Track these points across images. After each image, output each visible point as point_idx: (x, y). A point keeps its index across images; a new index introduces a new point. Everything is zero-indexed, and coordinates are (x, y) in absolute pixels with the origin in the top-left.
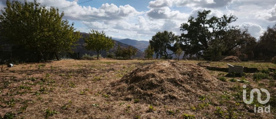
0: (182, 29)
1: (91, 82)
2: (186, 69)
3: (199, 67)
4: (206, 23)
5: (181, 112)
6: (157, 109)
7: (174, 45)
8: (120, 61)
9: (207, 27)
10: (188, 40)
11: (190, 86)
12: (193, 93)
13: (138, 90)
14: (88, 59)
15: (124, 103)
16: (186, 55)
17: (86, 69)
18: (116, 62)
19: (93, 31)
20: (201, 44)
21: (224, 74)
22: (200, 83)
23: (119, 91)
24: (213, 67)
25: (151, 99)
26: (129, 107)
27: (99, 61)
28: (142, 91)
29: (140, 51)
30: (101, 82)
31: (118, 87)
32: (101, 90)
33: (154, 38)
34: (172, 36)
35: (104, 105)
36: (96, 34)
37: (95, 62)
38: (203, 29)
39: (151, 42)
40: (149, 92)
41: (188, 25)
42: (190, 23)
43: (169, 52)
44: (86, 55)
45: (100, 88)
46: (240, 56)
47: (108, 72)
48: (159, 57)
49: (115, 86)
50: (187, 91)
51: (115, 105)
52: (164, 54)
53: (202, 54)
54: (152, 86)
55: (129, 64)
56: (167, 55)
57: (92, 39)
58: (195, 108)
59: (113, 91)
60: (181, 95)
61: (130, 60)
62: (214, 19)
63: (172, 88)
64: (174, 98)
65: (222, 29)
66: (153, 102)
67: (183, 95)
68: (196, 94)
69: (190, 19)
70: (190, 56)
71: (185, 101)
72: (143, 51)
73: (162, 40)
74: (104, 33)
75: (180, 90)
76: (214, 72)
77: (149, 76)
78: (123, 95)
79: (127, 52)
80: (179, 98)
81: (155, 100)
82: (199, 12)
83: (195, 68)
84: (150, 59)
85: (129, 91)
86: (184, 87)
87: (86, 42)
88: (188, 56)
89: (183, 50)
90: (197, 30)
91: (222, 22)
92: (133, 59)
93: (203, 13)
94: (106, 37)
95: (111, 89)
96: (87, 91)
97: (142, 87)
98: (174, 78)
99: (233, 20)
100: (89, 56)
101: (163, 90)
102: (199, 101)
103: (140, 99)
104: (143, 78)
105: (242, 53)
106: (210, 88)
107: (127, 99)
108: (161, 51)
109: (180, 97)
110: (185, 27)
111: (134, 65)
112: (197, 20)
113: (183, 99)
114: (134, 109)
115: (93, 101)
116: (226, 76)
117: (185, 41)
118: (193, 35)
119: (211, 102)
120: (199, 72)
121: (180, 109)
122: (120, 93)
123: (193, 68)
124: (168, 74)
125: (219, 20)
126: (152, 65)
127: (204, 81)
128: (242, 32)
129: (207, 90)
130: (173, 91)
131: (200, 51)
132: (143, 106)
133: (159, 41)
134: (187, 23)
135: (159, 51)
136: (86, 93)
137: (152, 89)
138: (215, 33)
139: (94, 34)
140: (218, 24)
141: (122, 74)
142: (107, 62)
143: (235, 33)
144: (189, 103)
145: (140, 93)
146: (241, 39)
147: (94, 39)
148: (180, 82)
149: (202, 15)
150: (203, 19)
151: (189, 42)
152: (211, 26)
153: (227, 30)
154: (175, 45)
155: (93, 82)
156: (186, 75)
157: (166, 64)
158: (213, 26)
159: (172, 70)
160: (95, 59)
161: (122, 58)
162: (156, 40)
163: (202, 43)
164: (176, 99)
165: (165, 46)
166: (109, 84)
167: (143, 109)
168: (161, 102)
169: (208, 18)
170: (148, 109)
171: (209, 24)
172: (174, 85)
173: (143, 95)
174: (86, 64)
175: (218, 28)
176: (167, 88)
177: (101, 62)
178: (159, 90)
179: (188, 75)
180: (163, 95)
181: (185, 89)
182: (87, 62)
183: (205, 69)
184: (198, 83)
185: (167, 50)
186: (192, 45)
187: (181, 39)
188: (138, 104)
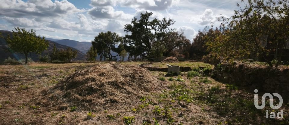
0: (126, 29)
1: (14, 92)
2: (128, 71)
3: (141, 68)
4: (149, 25)
5: (122, 115)
6: (96, 115)
7: (118, 46)
8: (57, 65)
9: (149, 29)
10: (132, 42)
11: (132, 88)
12: (134, 94)
13: (75, 96)
14: (12, 63)
15: (58, 113)
16: (131, 57)
17: (8, 76)
18: (51, 67)
19: (19, 29)
20: (144, 45)
21: (164, 74)
22: (141, 84)
23: (52, 100)
24: (154, 68)
25: (89, 106)
26: (63, 117)
27: (27, 65)
28: (80, 97)
29: (82, 53)
30: (28, 91)
31: (51, 95)
32: (28, 101)
33: (96, 38)
34: (115, 37)
35: (30, 118)
36: (22, 32)
37: (21, 68)
38: (146, 31)
39: (93, 43)
40: (88, 98)
41: (132, 26)
42: (134, 24)
43: (113, 54)
44: (10, 58)
45: (27, 99)
46: (179, 56)
47: (40, 78)
48: (103, 59)
49: (47, 94)
50: (129, 93)
51: (45, 116)
52: (108, 56)
53: (146, 55)
54: (91, 91)
55: (67, 68)
56: (112, 57)
57: (17, 39)
58: (135, 110)
59: (44, 101)
60: (123, 98)
61: (69, 64)
62: (155, 21)
63: (113, 91)
64: (115, 101)
65: (162, 31)
66: (92, 109)
67: (124, 98)
68: (137, 95)
69: (133, 20)
70: (134, 57)
71: (126, 104)
72: (85, 53)
73: (105, 41)
74: (33, 31)
75: (122, 92)
76: (155, 72)
77: (88, 81)
78: (57, 105)
79: (65, 54)
80: (120, 101)
81: (94, 105)
82: (142, 13)
83: (136, 69)
84: (93, 62)
85: (65, 99)
86: (125, 89)
87: (9, 43)
88: (133, 57)
89: (127, 52)
90: (140, 31)
91: (162, 25)
92: (73, 62)
93: (146, 15)
94: (36, 37)
95: (41, 99)
96: (7, 105)
97: (80, 93)
98: (115, 81)
99: (172, 23)
100: (14, 60)
101: (103, 95)
102: (140, 102)
103: (77, 106)
104: (82, 83)
105: (180, 54)
106: (151, 88)
107: (62, 109)
108: (105, 53)
109: (122, 100)
110: (129, 28)
111: (74, 69)
112: (140, 21)
113: (124, 101)
114: (69, 119)
115: (16, 116)
116: (166, 76)
117: (129, 42)
118: (137, 36)
119: (151, 101)
120: (141, 73)
121: (121, 112)
122: (53, 102)
123: (135, 70)
124: (109, 77)
125: (160, 23)
126: (92, 69)
127: (145, 81)
128: (179, 34)
129: (148, 90)
130: (114, 94)
131: (144, 53)
132: (81, 114)
133: (102, 43)
134: (130, 24)
135: (103, 52)
136: (6, 106)
137: (91, 94)
138: (157, 35)
139: (20, 33)
140: (159, 26)
141: (58, 80)
142: (39, 67)
143: (173, 35)
144: (130, 105)
145: (78, 99)
146: (178, 41)
147: (20, 38)
148: (121, 84)
149: (145, 16)
150: (146, 21)
151: (133, 43)
152: (153, 28)
153: (167, 33)
154: (120, 46)
155: (17, 92)
156: (127, 77)
157: (107, 66)
158: (155, 28)
159: (114, 73)
160: (23, 63)
161: (60, 61)
162: (99, 41)
163: (146, 44)
164: (117, 103)
165: (109, 48)
166: (39, 92)
167: (81, 117)
168: (102, 107)
169: (150, 20)
170: (86, 117)
171: (151, 26)
172: (115, 88)
173: (81, 102)
174: (8, 70)
175: (160, 30)
176: (108, 92)
177: (31, 67)
178: (100, 95)
179: (130, 76)
180: (104, 99)
181: (127, 91)
182: (11, 68)
183: (146, 70)
184: (139, 85)
185: (111, 52)
186: (136, 46)
187: (125, 40)
188: (75, 112)
